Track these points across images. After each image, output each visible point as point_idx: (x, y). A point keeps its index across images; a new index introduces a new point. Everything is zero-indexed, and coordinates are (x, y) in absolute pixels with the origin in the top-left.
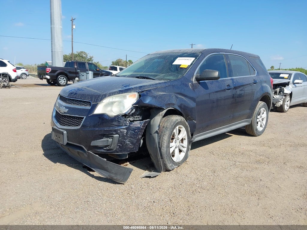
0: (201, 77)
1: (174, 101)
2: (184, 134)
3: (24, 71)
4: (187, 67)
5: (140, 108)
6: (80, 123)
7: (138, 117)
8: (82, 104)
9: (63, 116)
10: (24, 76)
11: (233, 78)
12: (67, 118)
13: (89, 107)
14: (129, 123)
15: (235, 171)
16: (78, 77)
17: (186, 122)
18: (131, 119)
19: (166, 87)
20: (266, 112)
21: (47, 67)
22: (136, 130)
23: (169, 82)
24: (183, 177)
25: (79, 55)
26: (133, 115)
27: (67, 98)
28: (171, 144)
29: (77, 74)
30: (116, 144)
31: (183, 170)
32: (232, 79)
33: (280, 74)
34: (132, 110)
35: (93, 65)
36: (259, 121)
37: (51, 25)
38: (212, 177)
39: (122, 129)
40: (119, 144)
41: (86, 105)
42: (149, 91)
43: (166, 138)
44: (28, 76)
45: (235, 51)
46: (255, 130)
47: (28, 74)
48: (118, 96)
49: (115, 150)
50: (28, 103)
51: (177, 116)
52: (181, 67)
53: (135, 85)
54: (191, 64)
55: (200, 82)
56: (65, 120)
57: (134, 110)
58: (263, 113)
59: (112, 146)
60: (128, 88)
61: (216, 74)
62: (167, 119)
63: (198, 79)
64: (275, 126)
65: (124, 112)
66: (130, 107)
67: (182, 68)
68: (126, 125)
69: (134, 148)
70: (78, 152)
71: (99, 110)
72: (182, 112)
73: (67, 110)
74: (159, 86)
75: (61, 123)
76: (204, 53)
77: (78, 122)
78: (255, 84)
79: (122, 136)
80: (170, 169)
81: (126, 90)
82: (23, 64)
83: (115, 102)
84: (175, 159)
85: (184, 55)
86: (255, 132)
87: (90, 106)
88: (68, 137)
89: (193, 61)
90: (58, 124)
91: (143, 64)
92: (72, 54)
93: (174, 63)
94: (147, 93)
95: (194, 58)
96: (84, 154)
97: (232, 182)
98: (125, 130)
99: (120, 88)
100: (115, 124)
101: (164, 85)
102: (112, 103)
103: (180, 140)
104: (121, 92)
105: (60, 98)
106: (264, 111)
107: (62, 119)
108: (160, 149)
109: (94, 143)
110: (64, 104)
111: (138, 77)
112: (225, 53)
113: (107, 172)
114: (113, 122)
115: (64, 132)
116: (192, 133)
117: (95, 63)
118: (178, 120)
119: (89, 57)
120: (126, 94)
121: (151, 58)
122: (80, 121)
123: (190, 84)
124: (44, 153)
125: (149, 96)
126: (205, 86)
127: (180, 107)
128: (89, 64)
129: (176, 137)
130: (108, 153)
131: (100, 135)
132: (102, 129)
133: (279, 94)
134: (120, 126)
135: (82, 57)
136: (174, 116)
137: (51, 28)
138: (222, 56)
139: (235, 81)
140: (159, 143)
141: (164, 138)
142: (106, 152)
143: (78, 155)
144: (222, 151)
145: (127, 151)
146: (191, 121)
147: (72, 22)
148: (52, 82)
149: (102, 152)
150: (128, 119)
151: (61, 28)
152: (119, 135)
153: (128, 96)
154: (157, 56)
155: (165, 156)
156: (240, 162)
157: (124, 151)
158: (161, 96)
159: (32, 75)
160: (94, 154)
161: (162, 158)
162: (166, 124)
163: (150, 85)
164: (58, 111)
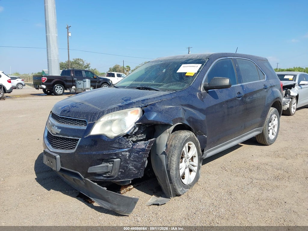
0: (211, 86)
1: (182, 115)
2: (194, 151)
3: (19, 81)
4: (194, 75)
5: (143, 126)
6: (75, 146)
7: (142, 136)
8: (76, 123)
9: (56, 137)
10: (20, 86)
11: (243, 84)
12: (60, 139)
13: (84, 127)
14: (132, 144)
15: (254, 191)
16: (75, 86)
17: (196, 137)
18: (134, 139)
19: (173, 100)
20: (277, 118)
21: (42, 77)
22: (140, 152)
23: (175, 93)
24: (196, 202)
25: (76, 62)
26: (136, 134)
27: (59, 116)
28: (180, 165)
29: (73, 83)
30: (117, 170)
31: (194, 193)
32: (242, 86)
33: (284, 75)
34: (135, 129)
35: (90, 73)
36: (271, 129)
37: (46, 33)
38: (228, 201)
39: (123, 152)
40: (121, 170)
41: (81, 124)
42: (154, 105)
43: (175, 159)
44: (25, 85)
45: (243, 54)
46: (267, 139)
47: (24, 84)
48: (118, 113)
49: (117, 177)
50: (23, 116)
51: (185, 131)
52: (186, 75)
53: (137, 98)
54: (198, 71)
55: (209, 91)
56: (58, 142)
57: (137, 129)
58: (274, 120)
59: (113, 172)
60: (129, 102)
61: (227, 82)
62: (174, 136)
63: (206, 88)
64: (286, 132)
65: (126, 132)
66: (133, 126)
67: (188, 76)
68: (128, 147)
69: (138, 173)
70: (74, 179)
71: (96, 131)
72: (191, 127)
73: (60, 130)
74: (164, 99)
75: (54, 146)
76: (211, 58)
77: (72, 144)
78: (265, 90)
79: (125, 160)
80: (181, 193)
81: (127, 105)
82: (20, 74)
83: (115, 120)
84: (185, 181)
85: (189, 61)
86: (267, 141)
87: (86, 125)
88: (61, 162)
89: (200, 68)
90: (50, 146)
91: (144, 72)
92: (69, 61)
93: (179, 71)
94: (151, 108)
95: (201, 65)
96: (81, 181)
97: (253, 207)
98: (127, 153)
99: (120, 103)
100: (115, 147)
101: (169, 97)
102: (111, 122)
103: (190, 158)
104: (121, 108)
105: (52, 116)
106: (275, 117)
107: (54, 141)
108: (169, 172)
109: (91, 170)
110: (56, 123)
111: (139, 88)
112: (233, 58)
113: (109, 203)
114: (113, 144)
115: (57, 157)
116: (202, 149)
117: (92, 69)
118: (187, 136)
119: (85, 64)
120: (127, 110)
121: (152, 66)
122: (75, 143)
123: (198, 93)
124: (36, 177)
125: (154, 111)
126: (215, 96)
127: (188, 121)
128: (86, 71)
129: (185, 156)
130: (108, 180)
131: (98, 160)
132: (100, 152)
133: (285, 96)
134: (122, 148)
135: (79, 64)
136: (182, 131)
137: (47, 36)
138: (230, 61)
139: (245, 87)
140: (167, 165)
141: (173, 159)
142: (106, 180)
143: (74, 182)
144: (234, 165)
145: (131, 177)
146: (201, 136)
147: (68, 30)
148: (48, 92)
149: (101, 180)
150: (131, 139)
151: (57, 36)
152: (121, 159)
153: (129, 113)
154: (159, 63)
155: (174, 180)
156: (257, 179)
157: (127, 177)
158: (167, 111)
159: (28, 84)
160: (92, 182)
161: (171, 183)
162: (174, 142)
163: (154, 98)
164: (50, 132)
